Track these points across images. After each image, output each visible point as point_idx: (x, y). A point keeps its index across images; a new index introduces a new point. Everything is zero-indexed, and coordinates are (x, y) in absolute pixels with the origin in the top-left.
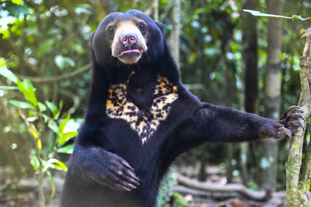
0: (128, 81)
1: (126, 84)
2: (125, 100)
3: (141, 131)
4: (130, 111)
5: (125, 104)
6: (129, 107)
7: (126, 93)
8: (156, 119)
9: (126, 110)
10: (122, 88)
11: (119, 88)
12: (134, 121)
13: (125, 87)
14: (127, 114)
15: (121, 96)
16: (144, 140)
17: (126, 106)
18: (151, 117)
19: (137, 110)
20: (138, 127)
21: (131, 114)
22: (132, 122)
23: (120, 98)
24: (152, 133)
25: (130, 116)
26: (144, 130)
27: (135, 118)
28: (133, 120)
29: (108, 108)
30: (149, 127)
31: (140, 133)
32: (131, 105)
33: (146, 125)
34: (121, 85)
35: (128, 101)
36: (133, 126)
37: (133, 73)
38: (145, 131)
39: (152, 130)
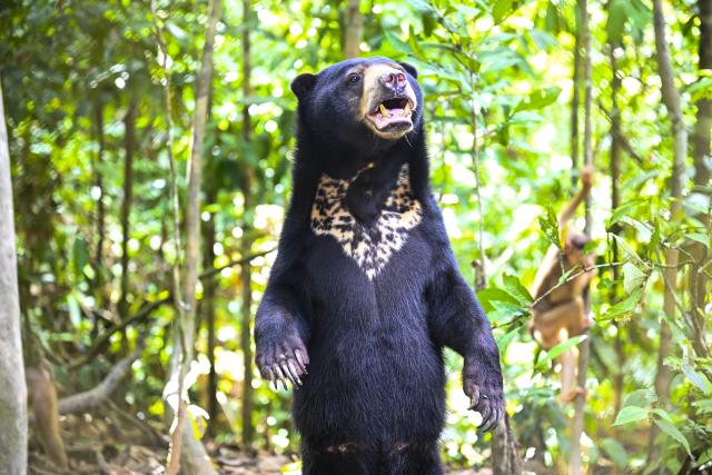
0: (354, 179)
1: (349, 182)
2: (337, 205)
3: (362, 258)
4: (342, 223)
5: (336, 211)
6: (342, 218)
7: (344, 194)
8: (386, 243)
9: (336, 222)
10: (342, 186)
11: (336, 185)
12: (348, 241)
13: (346, 185)
14: (338, 227)
15: (332, 197)
16: (371, 273)
17: (337, 216)
18: (376, 238)
19: (353, 222)
20: (356, 251)
21: (344, 228)
22: (345, 242)
23: (330, 201)
24: (382, 265)
25: (343, 231)
26: (366, 257)
27: (350, 235)
28: (346, 238)
29: (313, 217)
30: (375, 255)
31: (360, 262)
32: (347, 214)
33: (368, 248)
34: (342, 182)
35: (343, 206)
36: (347, 248)
37: (371, 165)
38: (369, 259)
39: (381, 260)
